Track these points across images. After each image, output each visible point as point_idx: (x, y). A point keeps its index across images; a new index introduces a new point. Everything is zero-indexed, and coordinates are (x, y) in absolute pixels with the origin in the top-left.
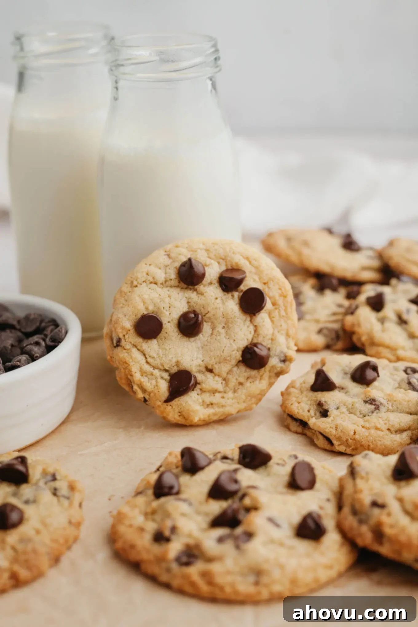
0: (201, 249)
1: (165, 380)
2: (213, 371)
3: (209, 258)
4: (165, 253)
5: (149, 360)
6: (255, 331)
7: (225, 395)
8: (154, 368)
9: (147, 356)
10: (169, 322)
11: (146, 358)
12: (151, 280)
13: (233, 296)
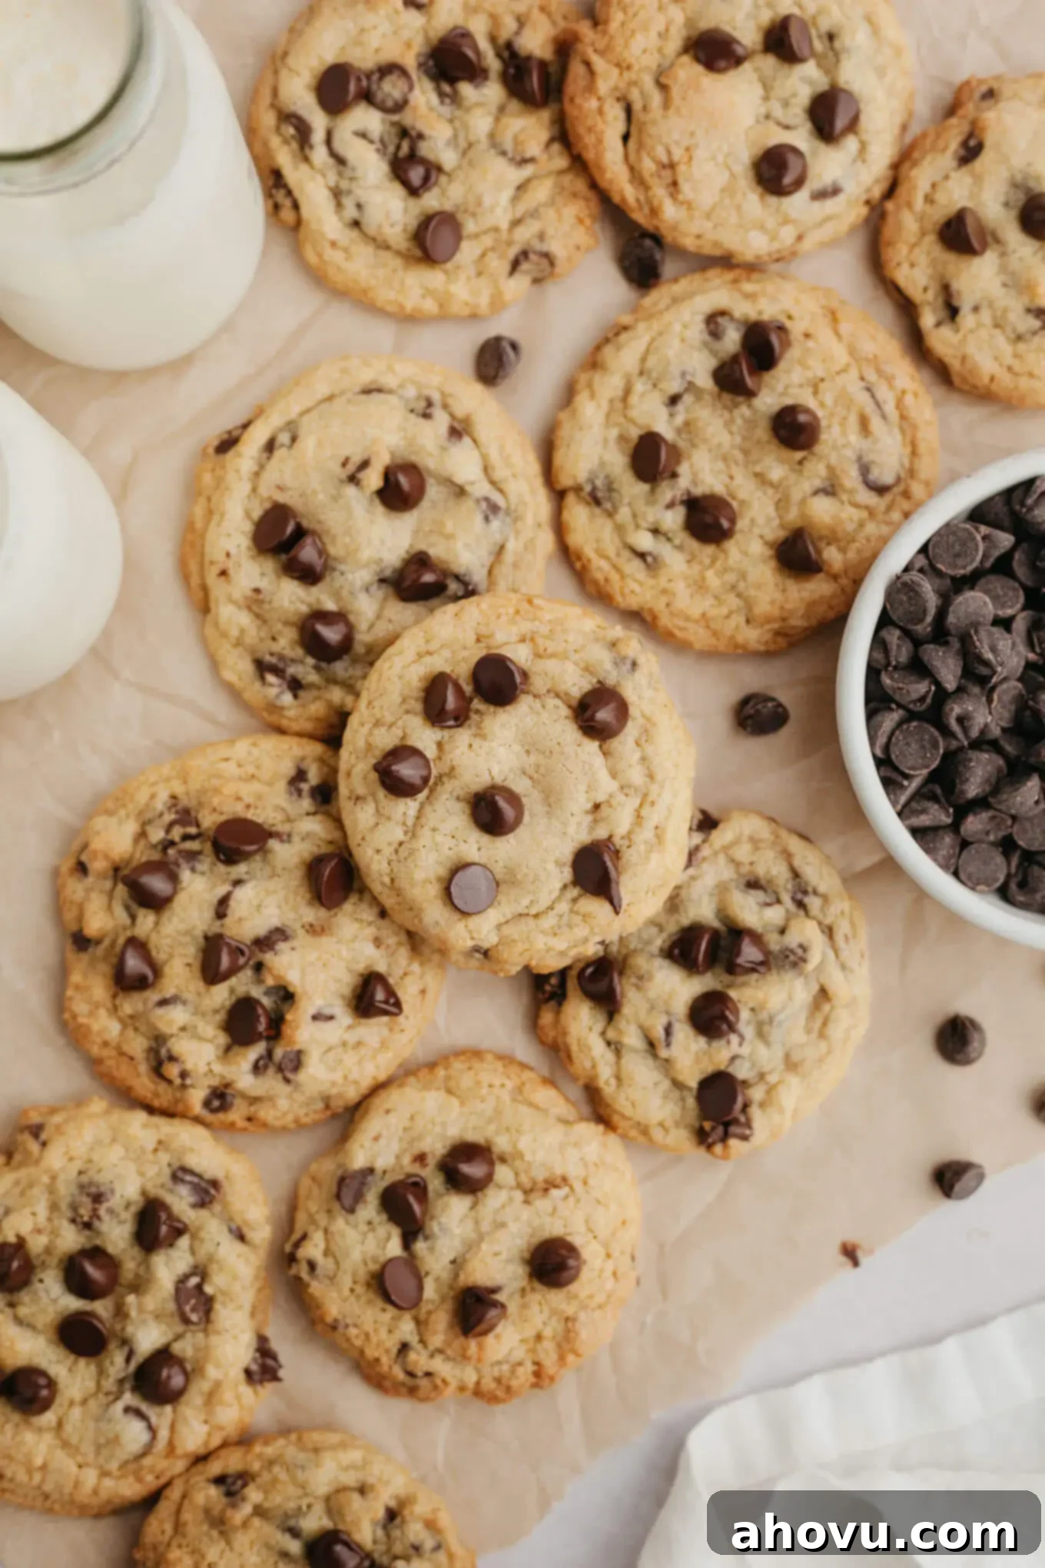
0: (370, 733)
1: (580, 896)
2: (598, 802)
3: (391, 726)
4: (353, 801)
5: (533, 911)
6: (557, 696)
7: (650, 799)
8: (551, 908)
9: (526, 911)
10: (479, 849)
11: (527, 915)
12: (391, 849)
13: (477, 712)
